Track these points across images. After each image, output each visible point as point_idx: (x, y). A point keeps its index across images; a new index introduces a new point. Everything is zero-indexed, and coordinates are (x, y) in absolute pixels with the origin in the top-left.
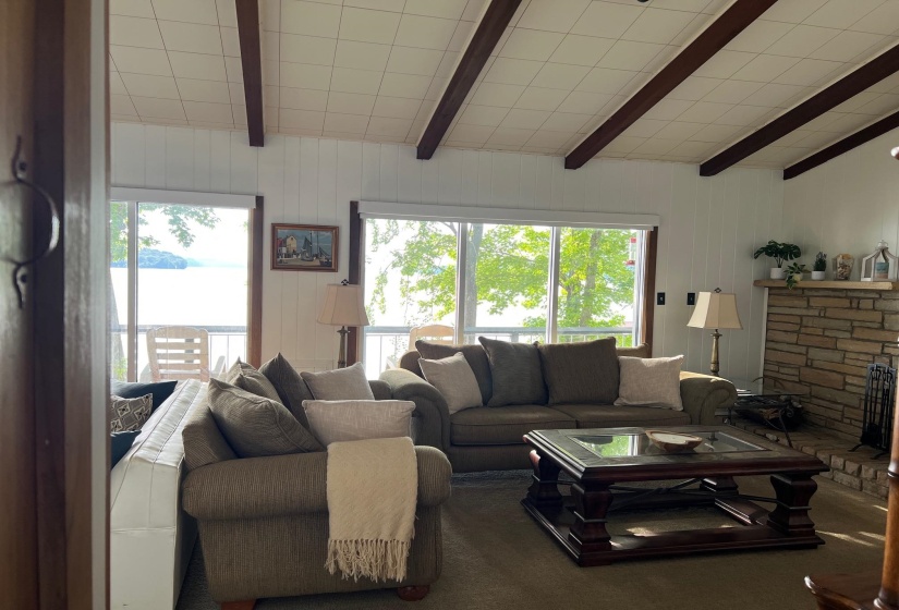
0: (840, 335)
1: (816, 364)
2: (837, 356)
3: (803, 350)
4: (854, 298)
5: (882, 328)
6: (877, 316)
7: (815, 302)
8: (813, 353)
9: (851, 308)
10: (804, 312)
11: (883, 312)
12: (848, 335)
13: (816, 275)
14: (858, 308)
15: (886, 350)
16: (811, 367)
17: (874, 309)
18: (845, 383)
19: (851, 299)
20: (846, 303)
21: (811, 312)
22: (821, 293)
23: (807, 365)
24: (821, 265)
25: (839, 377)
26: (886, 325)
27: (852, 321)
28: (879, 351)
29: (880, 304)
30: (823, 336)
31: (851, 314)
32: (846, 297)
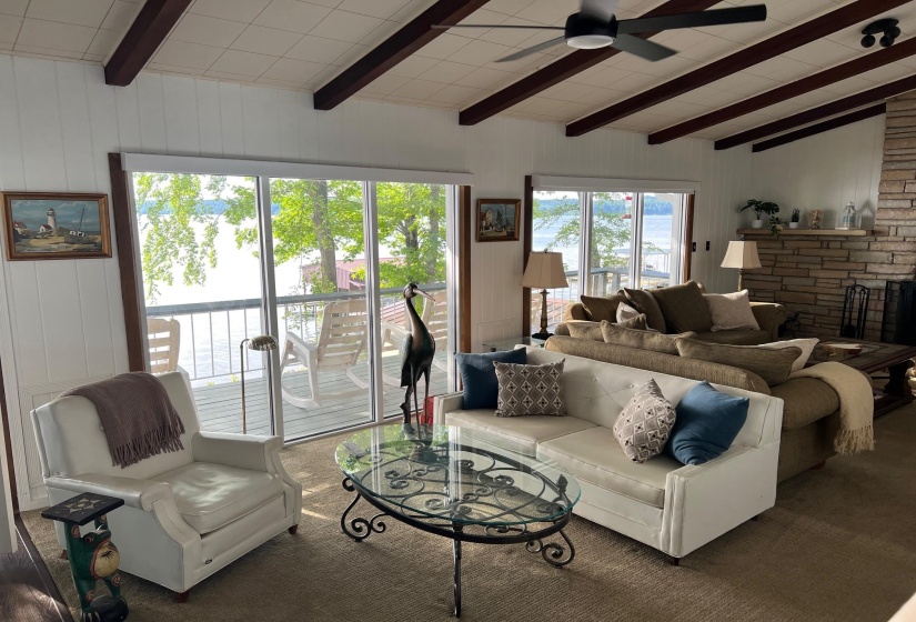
0: (811, 267)
1: (790, 288)
2: (810, 282)
3: (779, 279)
4: (825, 242)
5: (848, 260)
6: (845, 253)
7: (787, 244)
8: (786, 281)
9: (821, 248)
10: (779, 252)
11: (849, 250)
12: (819, 267)
13: (793, 225)
14: (828, 248)
15: (852, 275)
16: (786, 290)
17: (841, 248)
18: (816, 299)
19: (822, 242)
20: (818, 245)
21: (785, 252)
22: (795, 238)
23: (782, 290)
24: (795, 218)
25: (812, 296)
26: (852, 259)
27: (822, 257)
28: (846, 276)
29: (846, 245)
30: (797, 268)
31: (822, 252)
32: (818, 240)
